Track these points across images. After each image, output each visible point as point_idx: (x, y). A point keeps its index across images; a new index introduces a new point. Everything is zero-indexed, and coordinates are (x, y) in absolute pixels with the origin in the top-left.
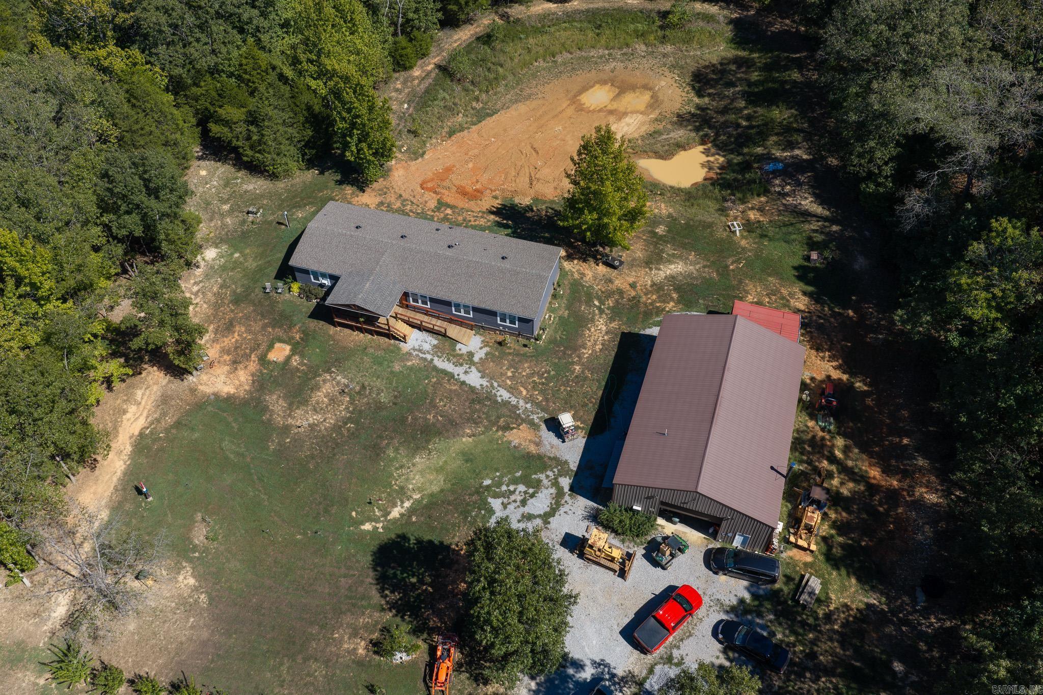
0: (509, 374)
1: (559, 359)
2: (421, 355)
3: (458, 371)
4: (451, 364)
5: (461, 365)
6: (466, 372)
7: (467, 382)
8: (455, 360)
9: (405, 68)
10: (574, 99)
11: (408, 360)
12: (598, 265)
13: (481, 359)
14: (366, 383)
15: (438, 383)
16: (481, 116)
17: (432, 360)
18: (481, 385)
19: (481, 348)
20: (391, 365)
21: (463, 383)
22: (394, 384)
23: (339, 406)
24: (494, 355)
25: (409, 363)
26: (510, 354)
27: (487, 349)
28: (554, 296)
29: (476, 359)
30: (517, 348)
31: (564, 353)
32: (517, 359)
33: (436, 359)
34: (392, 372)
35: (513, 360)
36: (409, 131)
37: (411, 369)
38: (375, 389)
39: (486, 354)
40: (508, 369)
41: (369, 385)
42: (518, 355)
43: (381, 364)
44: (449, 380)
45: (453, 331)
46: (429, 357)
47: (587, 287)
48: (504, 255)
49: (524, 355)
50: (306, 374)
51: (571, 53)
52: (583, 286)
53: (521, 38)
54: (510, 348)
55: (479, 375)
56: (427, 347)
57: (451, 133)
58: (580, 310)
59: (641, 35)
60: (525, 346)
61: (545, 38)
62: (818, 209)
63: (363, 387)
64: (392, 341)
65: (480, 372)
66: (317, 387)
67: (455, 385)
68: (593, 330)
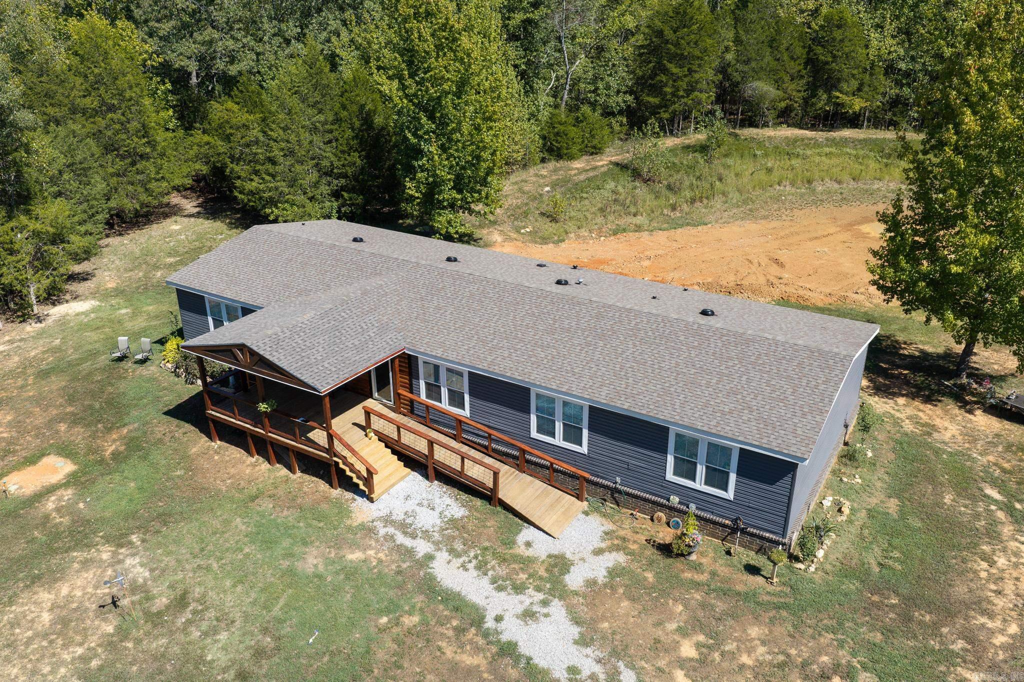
0: (688, 650)
1: (888, 632)
2: (401, 539)
3: (501, 606)
4: (485, 582)
5: (519, 589)
6: (528, 615)
7: (524, 649)
8: (502, 571)
11: (354, 546)
12: (970, 412)
13: (591, 583)
14: (198, 591)
15: (424, 633)
16: (678, 223)
17: (430, 557)
18: (573, 670)
19: (598, 552)
20: (297, 549)
21: (509, 650)
22: (276, 611)
23: (65, 646)
24: (638, 582)
25: (354, 556)
26: (697, 585)
27: (618, 558)
28: (849, 456)
29: (575, 580)
30: (723, 570)
31: (907, 619)
32: (720, 606)
33: (442, 556)
34: (291, 572)
35: (703, 605)
36: (543, 214)
37: (351, 573)
38: (211, 614)
39: (613, 573)
40: (683, 632)
41: (201, 600)
42: (725, 593)
43: (268, 543)
44: (460, 631)
46: (422, 547)
47: (951, 454)
48: (709, 307)
49: (748, 597)
50: (56, 535)
51: (839, 182)
52: (937, 452)
54: (697, 567)
55: (575, 631)
56: (428, 520)
57: (618, 231)
58: (940, 505)
60: (753, 570)
61: (795, 162)
63: (181, 602)
64: (337, 492)
65: (577, 622)
66: (52, 578)
67: (477, 649)
68: (1002, 561)
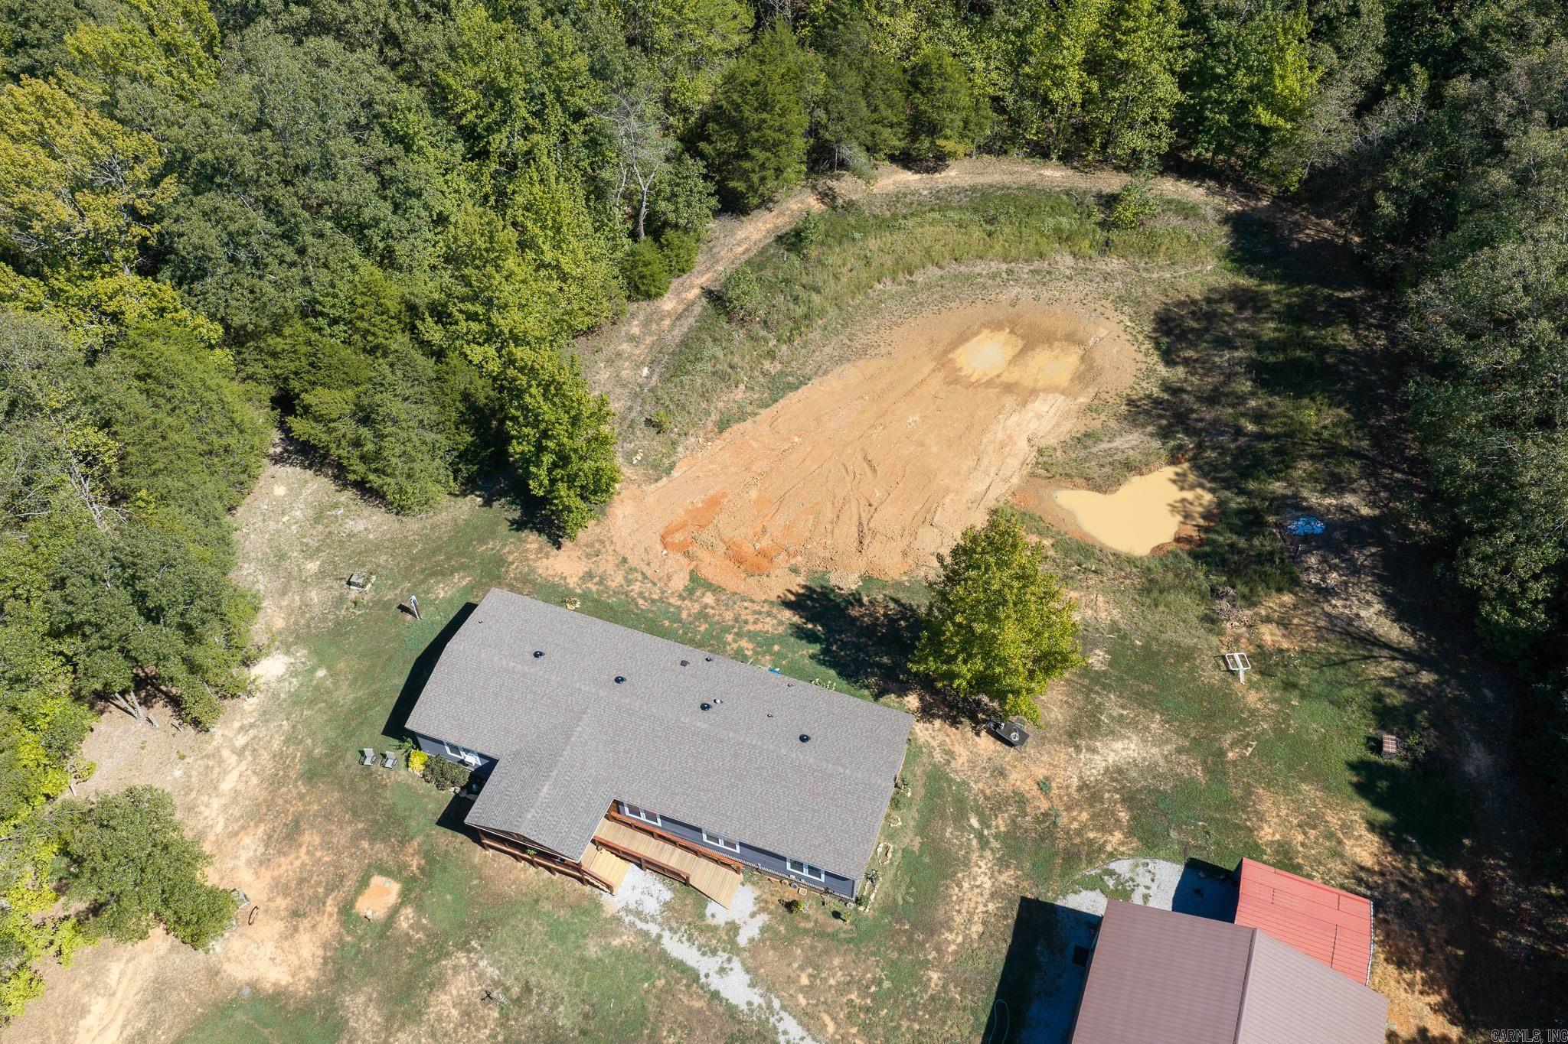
0: (805, 981)
1: (901, 951)
2: (640, 925)
3: (706, 966)
4: (694, 949)
5: (714, 952)
6: (722, 971)
7: (724, 994)
8: (702, 940)
9: (648, 296)
10: (943, 360)
11: (614, 934)
12: (978, 734)
13: (752, 940)
14: (533, 980)
15: (668, 990)
16: (779, 387)
17: (660, 937)
18: (750, 1003)
19: (753, 915)
20: (581, 942)
21: (715, 995)
22: (585, 987)
23: (478, 1029)
24: (776, 933)
25: (616, 942)
26: (806, 931)
27: (763, 918)
28: (895, 803)
29: (742, 940)
30: (821, 918)
31: (911, 939)
32: (820, 946)
33: (666, 934)
34: (582, 960)
35: (812, 948)
36: (649, 422)
37: (618, 954)
38: (548, 995)
39: (763, 930)
40: (802, 968)
41: (538, 986)
42: (821, 935)
43: (562, 939)
44: (688, 986)
45: (702, 874)
46: (654, 929)
47: (959, 785)
48: (806, 732)
49: (834, 936)
50: (422, 950)
51: (941, 268)
52: (949, 781)
53: (854, 239)
54: (807, 918)
55: (747, 978)
56: (651, 906)
57: (723, 425)
58: (942, 838)
59: (1065, 238)
60: (836, 915)
61: (898, 237)
62: (1391, 631)
63: (527, 989)
64: (588, 888)
65: (748, 972)
66: (438, 984)
67: (700, 997)
68: (966, 885)
